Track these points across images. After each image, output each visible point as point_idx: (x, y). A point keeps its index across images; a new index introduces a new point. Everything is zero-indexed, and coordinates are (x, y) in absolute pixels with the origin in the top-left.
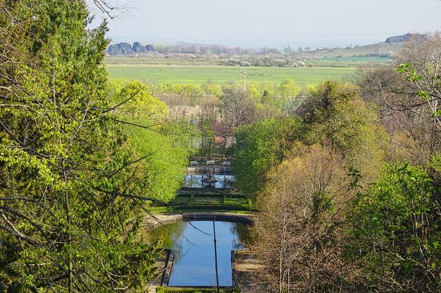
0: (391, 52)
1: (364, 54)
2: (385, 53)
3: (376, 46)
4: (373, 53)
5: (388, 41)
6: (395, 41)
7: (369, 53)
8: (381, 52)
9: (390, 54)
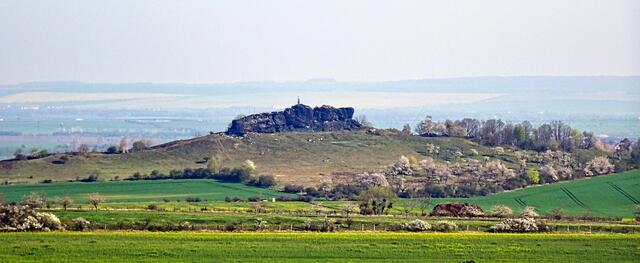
0: (251, 164)
1: (165, 171)
2: (232, 167)
3: (203, 144)
4: (194, 167)
5: (236, 128)
6: (260, 130)
7: (181, 169)
8: (219, 162)
9: (250, 170)
